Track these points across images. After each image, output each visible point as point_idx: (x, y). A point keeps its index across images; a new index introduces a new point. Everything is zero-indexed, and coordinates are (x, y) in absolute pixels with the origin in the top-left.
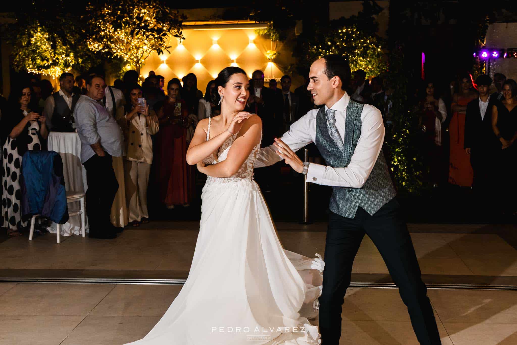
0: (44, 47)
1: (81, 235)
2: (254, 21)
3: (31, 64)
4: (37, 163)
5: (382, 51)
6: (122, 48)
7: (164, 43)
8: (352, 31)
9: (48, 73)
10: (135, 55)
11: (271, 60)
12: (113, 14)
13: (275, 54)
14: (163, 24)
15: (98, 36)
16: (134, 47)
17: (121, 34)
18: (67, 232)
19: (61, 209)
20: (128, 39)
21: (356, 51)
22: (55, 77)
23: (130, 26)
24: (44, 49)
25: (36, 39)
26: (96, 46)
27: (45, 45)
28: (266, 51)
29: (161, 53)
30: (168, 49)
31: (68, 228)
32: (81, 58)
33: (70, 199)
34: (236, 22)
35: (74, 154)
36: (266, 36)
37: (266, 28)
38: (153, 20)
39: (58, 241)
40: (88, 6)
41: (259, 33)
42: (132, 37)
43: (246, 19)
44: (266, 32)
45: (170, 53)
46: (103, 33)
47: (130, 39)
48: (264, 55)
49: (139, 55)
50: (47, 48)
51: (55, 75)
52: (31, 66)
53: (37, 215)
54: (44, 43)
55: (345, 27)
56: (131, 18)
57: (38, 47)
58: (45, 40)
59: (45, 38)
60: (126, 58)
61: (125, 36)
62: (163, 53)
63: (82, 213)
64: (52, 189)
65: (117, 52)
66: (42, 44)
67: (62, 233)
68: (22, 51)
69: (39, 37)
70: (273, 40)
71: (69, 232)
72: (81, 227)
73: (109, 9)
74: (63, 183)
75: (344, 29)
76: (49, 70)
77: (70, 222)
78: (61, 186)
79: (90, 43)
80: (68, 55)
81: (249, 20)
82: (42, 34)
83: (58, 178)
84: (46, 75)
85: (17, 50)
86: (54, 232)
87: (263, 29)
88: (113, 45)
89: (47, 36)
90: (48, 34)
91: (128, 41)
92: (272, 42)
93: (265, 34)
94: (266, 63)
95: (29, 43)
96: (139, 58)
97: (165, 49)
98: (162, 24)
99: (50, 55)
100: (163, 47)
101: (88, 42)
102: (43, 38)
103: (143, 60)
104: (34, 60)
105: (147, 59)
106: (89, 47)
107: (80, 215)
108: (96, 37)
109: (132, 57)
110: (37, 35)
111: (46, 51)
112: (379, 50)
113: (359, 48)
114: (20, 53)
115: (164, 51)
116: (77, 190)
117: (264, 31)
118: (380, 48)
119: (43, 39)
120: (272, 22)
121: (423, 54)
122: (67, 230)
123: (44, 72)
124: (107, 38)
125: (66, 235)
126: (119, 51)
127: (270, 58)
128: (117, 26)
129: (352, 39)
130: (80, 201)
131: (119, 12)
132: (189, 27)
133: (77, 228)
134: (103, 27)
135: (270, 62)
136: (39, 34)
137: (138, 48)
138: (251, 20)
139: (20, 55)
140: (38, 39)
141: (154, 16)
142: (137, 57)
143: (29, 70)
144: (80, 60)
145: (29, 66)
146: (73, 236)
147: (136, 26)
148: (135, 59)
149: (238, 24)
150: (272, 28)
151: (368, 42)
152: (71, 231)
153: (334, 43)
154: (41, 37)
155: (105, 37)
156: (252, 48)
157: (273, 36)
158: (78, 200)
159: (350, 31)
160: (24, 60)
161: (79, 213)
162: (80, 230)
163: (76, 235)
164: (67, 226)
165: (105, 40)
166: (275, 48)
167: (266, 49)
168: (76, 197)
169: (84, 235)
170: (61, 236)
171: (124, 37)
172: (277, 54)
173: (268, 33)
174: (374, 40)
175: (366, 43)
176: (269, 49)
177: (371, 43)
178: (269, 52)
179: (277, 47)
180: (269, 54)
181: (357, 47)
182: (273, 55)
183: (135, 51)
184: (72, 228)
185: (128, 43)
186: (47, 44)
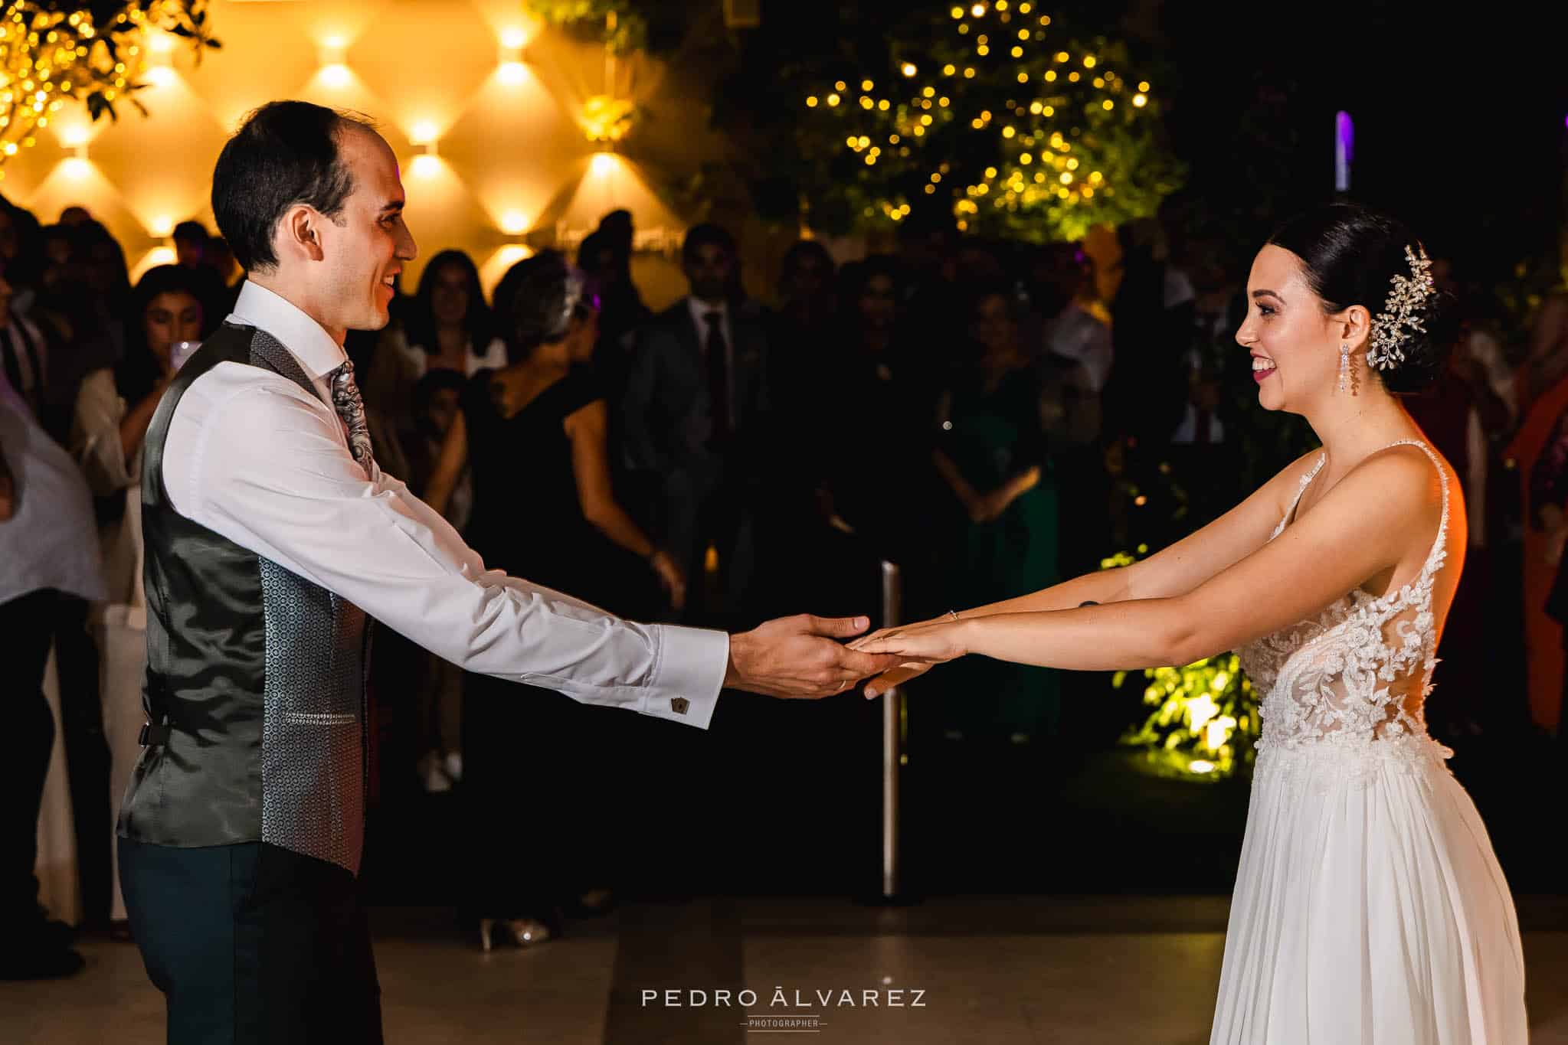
5: (1154, 108)
7: (119, 68)
11: (608, 145)
13: (628, 116)
28: (584, 102)
29: (106, 113)
30: (139, 97)
36: (584, 32)
41: (549, 13)
44: (582, 8)
45: (144, 114)
48: (572, 120)
62: (114, 116)
70: (615, 51)
92: (611, 59)
93: (580, 19)
94: (584, 160)
97: (125, 92)
100: (112, 83)
103: (10, 147)
105: (30, 142)
112: (1140, 100)
113: (1047, 93)
115: (117, 106)
118: (1145, 93)
127: (604, 137)
129: (1017, 52)
135: (603, 153)
156: (515, 87)
157: (617, 28)
166: (626, 88)
167: (585, 91)
172: (638, 117)
173: (593, 16)
174: (1118, 53)
175: (1081, 69)
176: (599, 90)
177: (1099, 71)
178: (596, 104)
179: (635, 81)
180: (596, 114)
181: (1035, 90)
182: (617, 123)
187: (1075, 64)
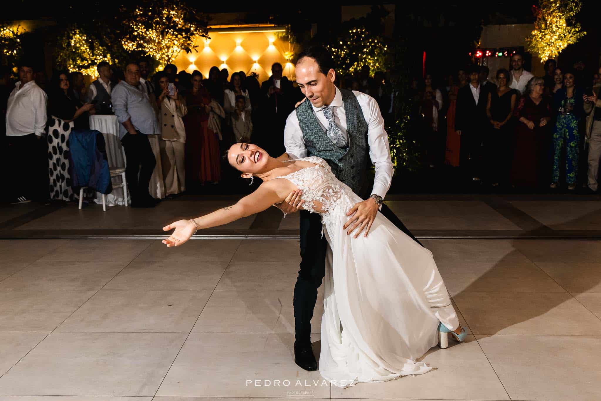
0: (83, 48)
1: (124, 205)
2: (273, 24)
3: (71, 64)
4: (82, 141)
5: (388, 50)
6: (154, 48)
7: (192, 43)
8: (361, 31)
9: (87, 73)
10: (166, 54)
11: (289, 61)
12: (145, 15)
13: (292, 55)
14: (191, 24)
15: (132, 36)
16: (165, 47)
17: (152, 34)
18: (111, 203)
19: (106, 182)
20: (159, 39)
21: (365, 50)
22: (95, 76)
23: (161, 26)
24: (83, 50)
25: (75, 41)
26: (130, 45)
27: (84, 46)
28: (285, 53)
29: (190, 52)
30: (196, 48)
31: (112, 199)
32: (117, 59)
33: (113, 173)
34: (257, 25)
35: (115, 134)
36: (284, 39)
37: (284, 31)
38: (182, 21)
39: (104, 209)
40: (121, 8)
41: (278, 36)
42: (163, 38)
43: (266, 23)
44: (284, 34)
45: (197, 52)
46: (136, 33)
47: (161, 38)
48: (282, 56)
49: (170, 53)
50: (86, 49)
51: (94, 75)
52: (72, 66)
53: (85, 188)
54: (83, 45)
55: (355, 28)
56: (161, 19)
57: (77, 48)
58: (84, 42)
59: (84, 40)
60: (158, 57)
61: (157, 36)
62: (191, 52)
64: (96, 163)
65: (149, 51)
66: (81, 46)
67: (107, 204)
68: (63, 52)
69: (78, 39)
70: (290, 42)
71: (114, 203)
72: (123, 198)
73: (141, 10)
74: (105, 158)
75: (355, 29)
76: (88, 70)
77: (113, 194)
78: (104, 161)
79: (125, 43)
80: (105, 56)
81: (268, 23)
82: (80, 36)
83: (101, 154)
84: (87, 75)
85: (59, 52)
86: (101, 203)
87: (282, 32)
88: (145, 44)
89: (85, 38)
90: (85, 36)
91: (160, 41)
92: (290, 44)
93: (284, 37)
94: (285, 64)
95: (69, 44)
96: (170, 57)
97: (193, 48)
98: (189, 25)
99: (88, 56)
100: (191, 46)
101: (123, 42)
102: (82, 40)
103: (173, 59)
104: (74, 60)
105: (177, 58)
106: (124, 47)
107: (123, 188)
108: (130, 36)
109: (164, 56)
110: (75, 37)
111: (85, 52)
112: (385, 49)
113: (367, 47)
114: (62, 54)
115: (192, 51)
116: (119, 166)
117: (282, 34)
118: (387, 47)
119: (82, 41)
120: (290, 26)
121: (424, 53)
122: (111, 201)
123: (84, 72)
124: (139, 38)
125: (111, 205)
126: (151, 50)
127: (288, 59)
128: (148, 27)
129: (362, 39)
130: (121, 176)
131: (150, 13)
132: (214, 30)
133: (120, 199)
134: (136, 28)
135: (288, 62)
136: (78, 36)
137: (168, 48)
138: (270, 24)
139: (61, 56)
140: (77, 41)
141: (181, 17)
142: (168, 56)
143: (71, 70)
144: (117, 61)
145: (70, 66)
146: (117, 206)
147: (166, 26)
148: (167, 58)
149: (259, 27)
150: (290, 31)
151: (376, 41)
152: (115, 201)
153: (345, 43)
154: (79, 39)
155: (138, 36)
156: (272, 50)
157: (291, 38)
158: (120, 174)
159: (359, 31)
160: (65, 61)
161: (121, 186)
162: (123, 201)
163: (120, 205)
164: (111, 197)
165: (138, 39)
166: (292, 50)
167: (285, 51)
168: (118, 171)
169: (126, 205)
170: (107, 206)
171: (155, 37)
172: (294, 55)
173: (286, 36)
174: (381, 40)
175: (374, 42)
176: (287, 50)
177: (378, 43)
178: (287, 53)
179: (294, 48)
180: (287, 55)
181: (366, 46)
182: (290, 57)
183: (166, 50)
184: (115, 199)
185: (159, 43)
186: (85, 46)
187: (373, 41)
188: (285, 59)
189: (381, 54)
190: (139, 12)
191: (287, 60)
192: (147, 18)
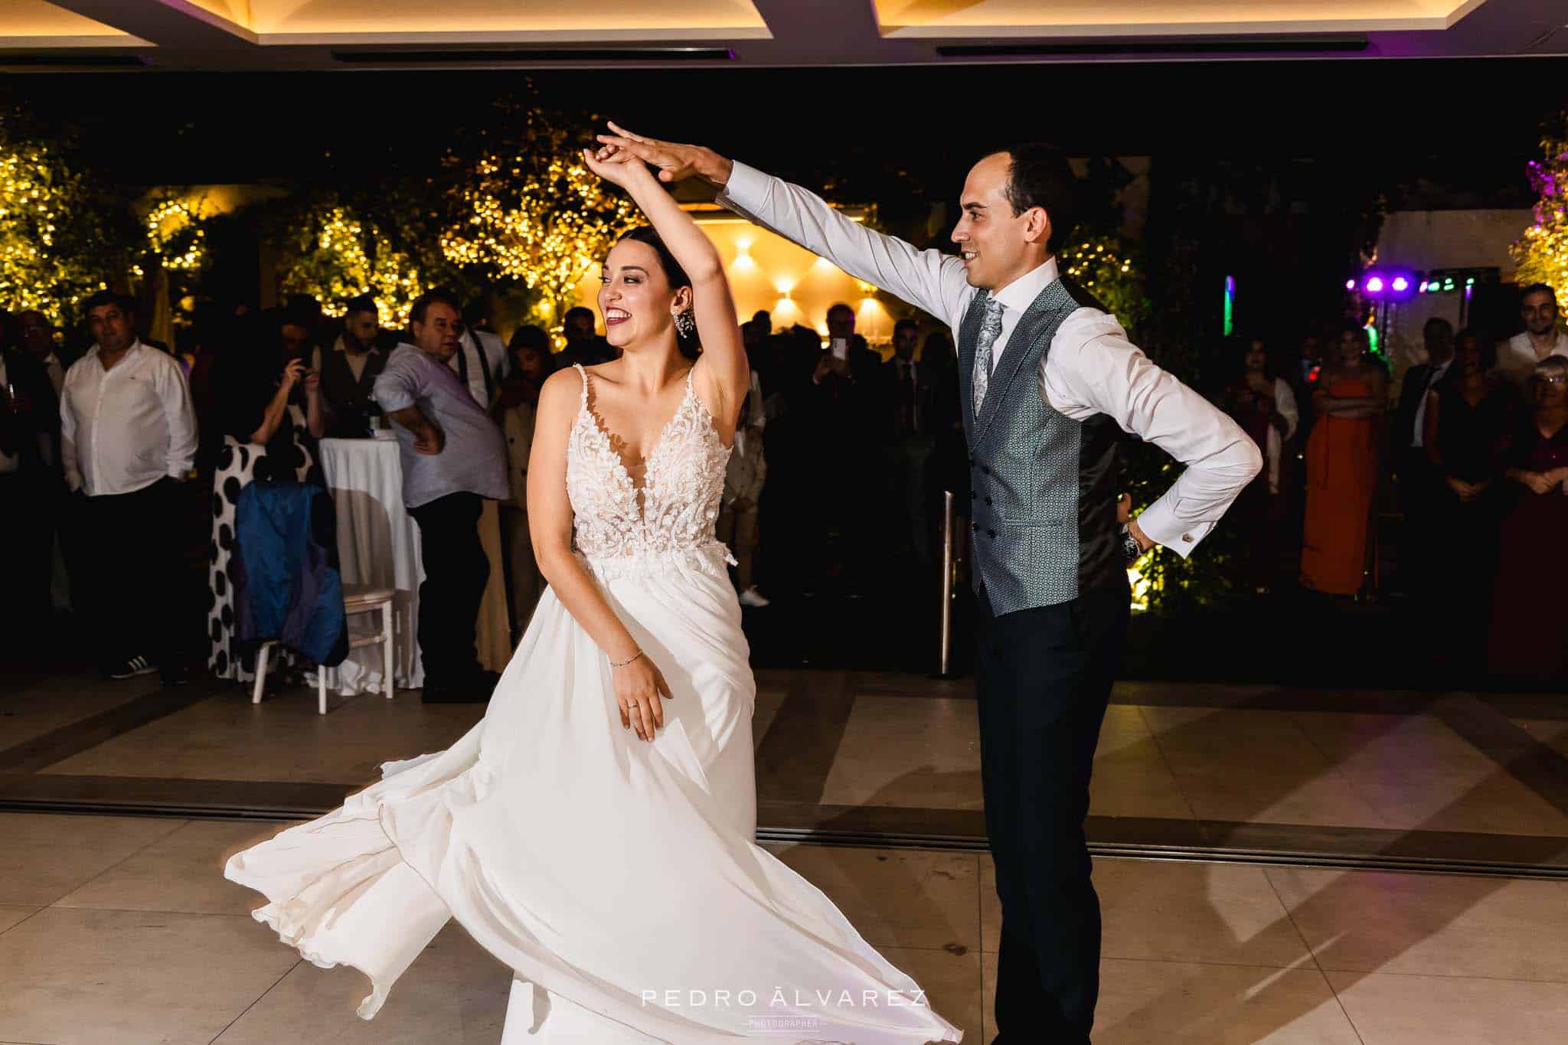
1: (382, 694)
4: (273, 511)
5: (1132, 272)
6: (524, 256)
10: (552, 273)
11: (871, 294)
12: (502, 174)
14: (619, 199)
15: (466, 226)
16: (551, 255)
17: (519, 223)
18: (349, 686)
19: (330, 629)
20: (536, 235)
21: (1072, 271)
23: (541, 203)
24: (349, 260)
25: (331, 236)
26: (463, 248)
27: (352, 250)
31: (354, 675)
33: (355, 604)
38: (596, 192)
39: (322, 709)
42: (546, 231)
46: (477, 220)
47: (540, 234)
49: (563, 272)
50: (358, 257)
53: (274, 643)
54: (350, 247)
56: (544, 183)
58: (353, 239)
59: (353, 234)
60: (531, 281)
61: (531, 227)
63: (385, 641)
65: (510, 265)
66: (345, 248)
69: (339, 232)
71: (355, 686)
72: (384, 673)
73: (494, 163)
77: (357, 661)
78: (329, 570)
79: (448, 244)
82: (347, 226)
83: (322, 551)
85: (289, 261)
88: (501, 249)
89: (358, 230)
90: (357, 224)
91: (537, 239)
94: (860, 301)
95: (315, 244)
96: (562, 280)
98: (615, 201)
99: (363, 274)
101: (444, 242)
102: (348, 234)
103: (571, 286)
104: (326, 284)
106: (446, 253)
107: (381, 645)
108: (462, 227)
110: (333, 226)
111: (353, 265)
112: (1125, 268)
113: (1077, 263)
114: (297, 268)
118: (1128, 265)
119: (348, 237)
120: (874, 207)
122: (349, 680)
124: (486, 232)
125: (346, 692)
126: (516, 263)
128: (509, 203)
130: (381, 610)
131: (517, 171)
133: (374, 677)
134: (480, 207)
135: (868, 298)
136: (339, 224)
140: (336, 237)
141: (595, 181)
146: (363, 695)
147: (553, 204)
151: (1100, 249)
152: (359, 682)
154: (342, 233)
155: (482, 229)
158: (378, 607)
162: (382, 682)
163: (371, 693)
164: (349, 669)
165: (481, 235)
168: (370, 598)
169: (390, 695)
171: (526, 229)
174: (1115, 246)
175: (1095, 252)
177: (1105, 253)
181: (1072, 262)
183: (553, 263)
184: (362, 674)
185: (537, 245)
186: (357, 248)
187: (1092, 249)
188: (860, 292)
189: (1113, 283)
190: (490, 166)
191: (867, 292)
192: (507, 181)
